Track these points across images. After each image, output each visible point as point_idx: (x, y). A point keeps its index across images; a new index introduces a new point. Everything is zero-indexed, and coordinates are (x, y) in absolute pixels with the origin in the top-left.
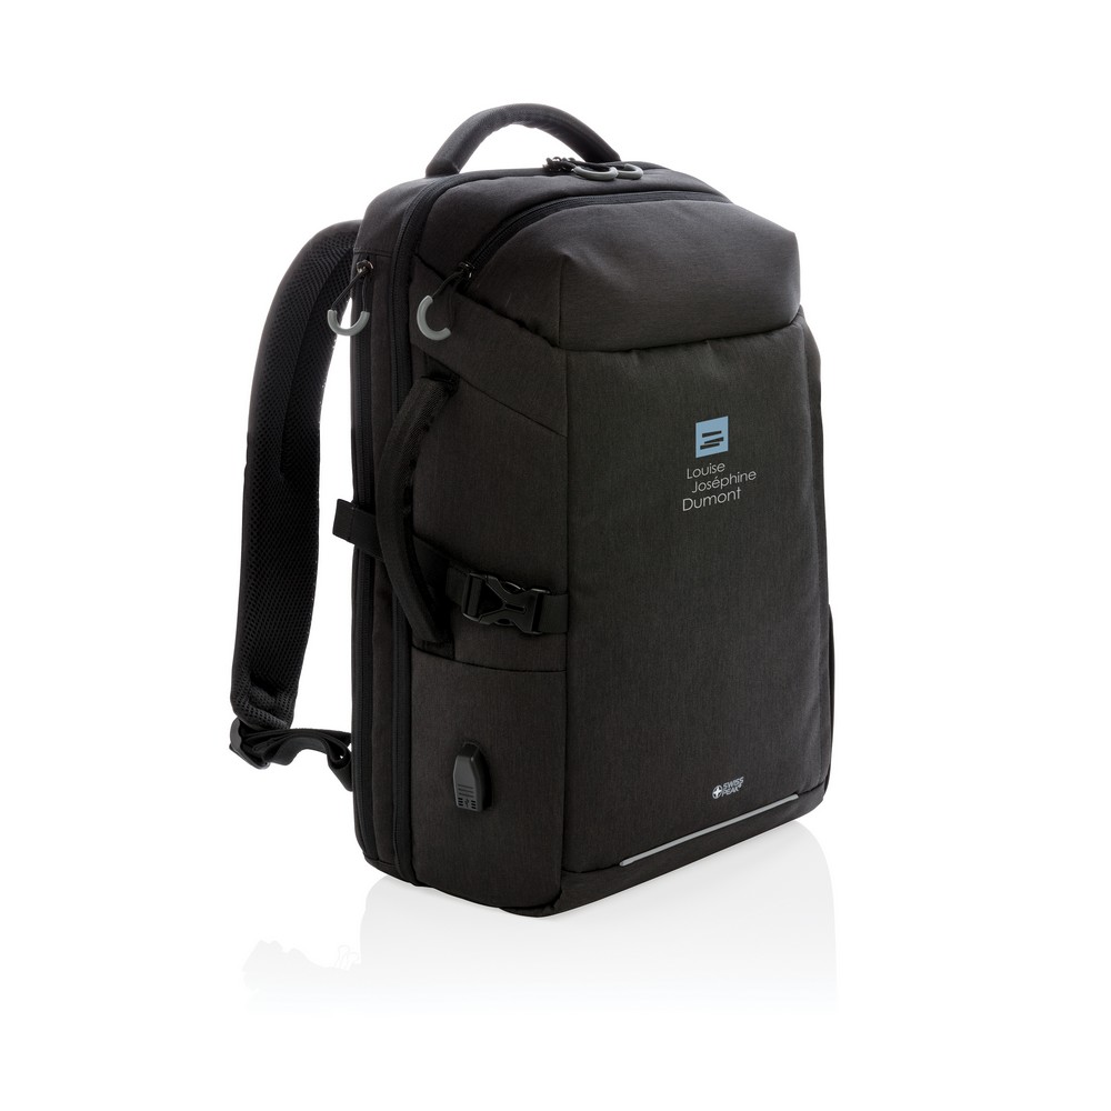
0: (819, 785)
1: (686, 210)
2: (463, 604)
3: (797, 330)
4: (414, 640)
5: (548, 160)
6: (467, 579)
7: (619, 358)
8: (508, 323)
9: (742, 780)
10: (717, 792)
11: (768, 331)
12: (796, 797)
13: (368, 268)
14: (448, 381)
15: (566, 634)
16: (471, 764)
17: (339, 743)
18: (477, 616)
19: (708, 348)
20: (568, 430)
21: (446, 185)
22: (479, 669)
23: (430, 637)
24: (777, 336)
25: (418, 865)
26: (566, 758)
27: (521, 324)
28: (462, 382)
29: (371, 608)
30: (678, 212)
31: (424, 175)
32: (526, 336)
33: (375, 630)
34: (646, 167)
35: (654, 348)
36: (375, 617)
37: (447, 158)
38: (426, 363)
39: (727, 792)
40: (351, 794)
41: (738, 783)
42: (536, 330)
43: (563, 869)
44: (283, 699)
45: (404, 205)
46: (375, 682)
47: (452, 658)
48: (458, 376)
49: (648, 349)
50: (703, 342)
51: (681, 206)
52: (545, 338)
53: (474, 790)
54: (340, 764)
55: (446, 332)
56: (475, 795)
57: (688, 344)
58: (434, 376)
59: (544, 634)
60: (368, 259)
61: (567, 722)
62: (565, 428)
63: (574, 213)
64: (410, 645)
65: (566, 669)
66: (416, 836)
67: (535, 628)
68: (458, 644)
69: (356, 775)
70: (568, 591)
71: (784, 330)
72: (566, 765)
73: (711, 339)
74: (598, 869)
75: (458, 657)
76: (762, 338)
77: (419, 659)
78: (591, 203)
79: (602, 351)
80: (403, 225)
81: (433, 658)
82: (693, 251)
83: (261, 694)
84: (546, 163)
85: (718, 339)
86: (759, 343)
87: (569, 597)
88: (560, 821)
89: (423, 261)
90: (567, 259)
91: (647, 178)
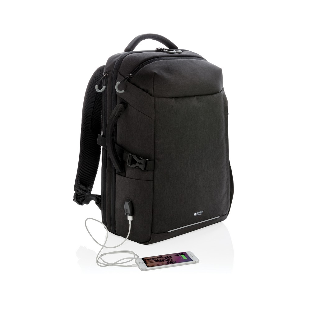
0: (226, 214)
1: (191, 62)
2: (128, 162)
3: (221, 94)
4: (116, 171)
5: (157, 48)
6: (129, 155)
7: (169, 100)
8: (140, 89)
9: (202, 211)
10: (195, 214)
11: (212, 94)
12: (219, 217)
13: (106, 75)
14: (125, 104)
15: (153, 171)
16: (128, 203)
17: (99, 198)
18: (131, 165)
19: (195, 98)
20: (155, 118)
21: (127, 54)
22: (131, 179)
23: (119, 171)
24: (215, 95)
25: (117, 230)
26: (153, 203)
27: (143, 90)
28: (129, 105)
29: (106, 163)
30: (189, 62)
31: (124, 51)
32: (144, 93)
33: (107, 169)
34: (183, 51)
35: (180, 97)
36: (107, 165)
37: (129, 47)
38: (120, 100)
39: (198, 215)
40: (101, 211)
41: (201, 212)
42: (147, 92)
43: (152, 232)
44: (89, 188)
45: (117, 59)
46: (107, 182)
47: (125, 176)
48: (128, 103)
49: (177, 98)
50: (194, 96)
51: (190, 61)
52: (149, 94)
53: (129, 211)
54: (98, 203)
55: (123, 91)
56: (129, 212)
57: (189, 97)
58: (122, 103)
59: (148, 171)
60: (107, 73)
61: (153, 194)
62: (154, 117)
63: (159, 62)
64: (115, 173)
65: (153, 180)
66: (116, 223)
67: (145, 169)
68: (126, 173)
69: (102, 206)
70: (154, 160)
71: (217, 94)
72: (153, 205)
73: (196, 96)
74: (161, 233)
75: (126, 176)
76: (211, 96)
77: (117, 176)
78: (165, 59)
79: (164, 98)
80: (116, 64)
81: (121, 176)
82: (192, 72)
83: (82, 187)
84: (156, 49)
85: (198, 96)
86: (210, 97)
87: (154, 161)
88: (151, 220)
89: (120, 73)
90: (155, 73)
91: (183, 53)
